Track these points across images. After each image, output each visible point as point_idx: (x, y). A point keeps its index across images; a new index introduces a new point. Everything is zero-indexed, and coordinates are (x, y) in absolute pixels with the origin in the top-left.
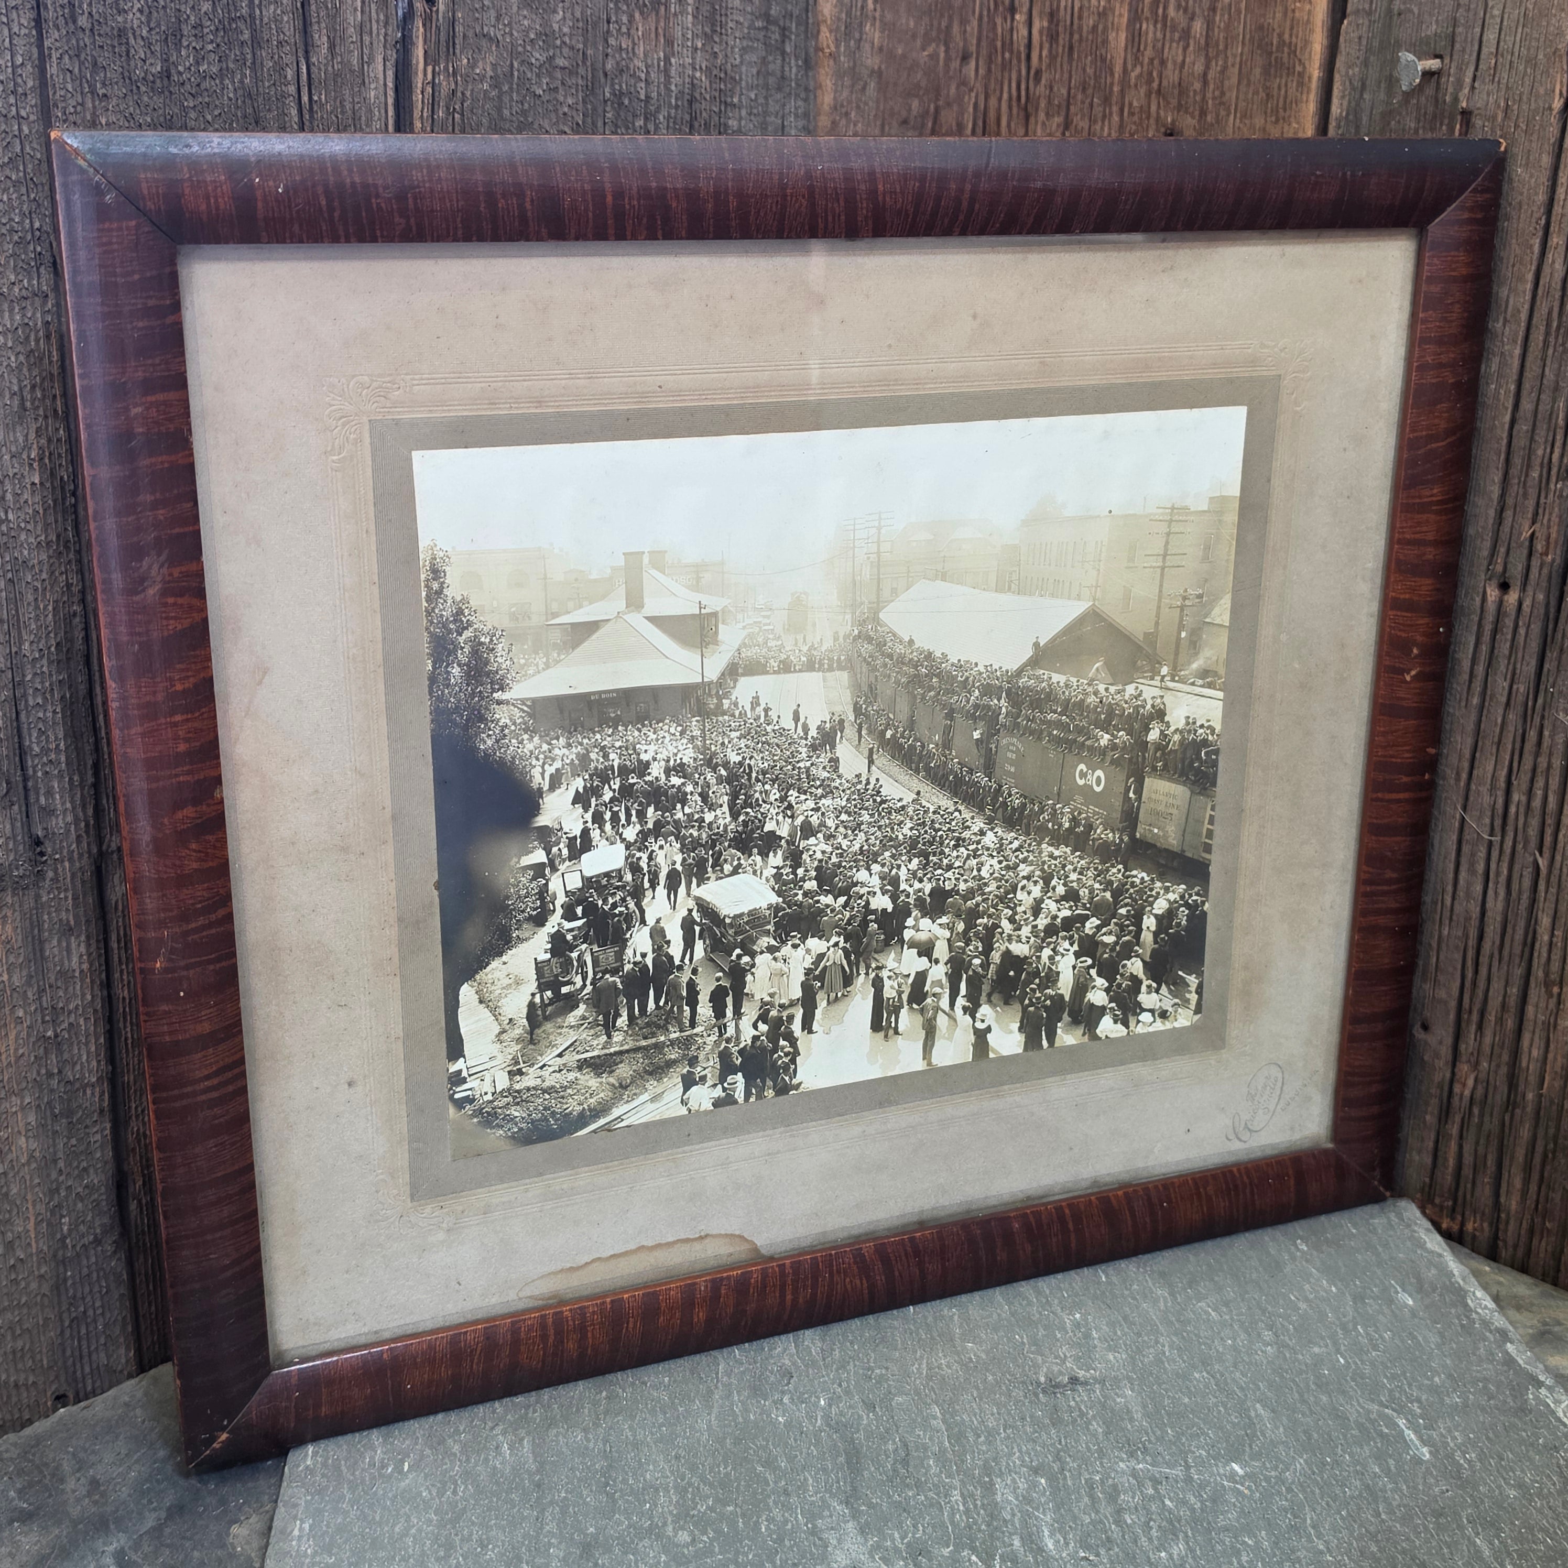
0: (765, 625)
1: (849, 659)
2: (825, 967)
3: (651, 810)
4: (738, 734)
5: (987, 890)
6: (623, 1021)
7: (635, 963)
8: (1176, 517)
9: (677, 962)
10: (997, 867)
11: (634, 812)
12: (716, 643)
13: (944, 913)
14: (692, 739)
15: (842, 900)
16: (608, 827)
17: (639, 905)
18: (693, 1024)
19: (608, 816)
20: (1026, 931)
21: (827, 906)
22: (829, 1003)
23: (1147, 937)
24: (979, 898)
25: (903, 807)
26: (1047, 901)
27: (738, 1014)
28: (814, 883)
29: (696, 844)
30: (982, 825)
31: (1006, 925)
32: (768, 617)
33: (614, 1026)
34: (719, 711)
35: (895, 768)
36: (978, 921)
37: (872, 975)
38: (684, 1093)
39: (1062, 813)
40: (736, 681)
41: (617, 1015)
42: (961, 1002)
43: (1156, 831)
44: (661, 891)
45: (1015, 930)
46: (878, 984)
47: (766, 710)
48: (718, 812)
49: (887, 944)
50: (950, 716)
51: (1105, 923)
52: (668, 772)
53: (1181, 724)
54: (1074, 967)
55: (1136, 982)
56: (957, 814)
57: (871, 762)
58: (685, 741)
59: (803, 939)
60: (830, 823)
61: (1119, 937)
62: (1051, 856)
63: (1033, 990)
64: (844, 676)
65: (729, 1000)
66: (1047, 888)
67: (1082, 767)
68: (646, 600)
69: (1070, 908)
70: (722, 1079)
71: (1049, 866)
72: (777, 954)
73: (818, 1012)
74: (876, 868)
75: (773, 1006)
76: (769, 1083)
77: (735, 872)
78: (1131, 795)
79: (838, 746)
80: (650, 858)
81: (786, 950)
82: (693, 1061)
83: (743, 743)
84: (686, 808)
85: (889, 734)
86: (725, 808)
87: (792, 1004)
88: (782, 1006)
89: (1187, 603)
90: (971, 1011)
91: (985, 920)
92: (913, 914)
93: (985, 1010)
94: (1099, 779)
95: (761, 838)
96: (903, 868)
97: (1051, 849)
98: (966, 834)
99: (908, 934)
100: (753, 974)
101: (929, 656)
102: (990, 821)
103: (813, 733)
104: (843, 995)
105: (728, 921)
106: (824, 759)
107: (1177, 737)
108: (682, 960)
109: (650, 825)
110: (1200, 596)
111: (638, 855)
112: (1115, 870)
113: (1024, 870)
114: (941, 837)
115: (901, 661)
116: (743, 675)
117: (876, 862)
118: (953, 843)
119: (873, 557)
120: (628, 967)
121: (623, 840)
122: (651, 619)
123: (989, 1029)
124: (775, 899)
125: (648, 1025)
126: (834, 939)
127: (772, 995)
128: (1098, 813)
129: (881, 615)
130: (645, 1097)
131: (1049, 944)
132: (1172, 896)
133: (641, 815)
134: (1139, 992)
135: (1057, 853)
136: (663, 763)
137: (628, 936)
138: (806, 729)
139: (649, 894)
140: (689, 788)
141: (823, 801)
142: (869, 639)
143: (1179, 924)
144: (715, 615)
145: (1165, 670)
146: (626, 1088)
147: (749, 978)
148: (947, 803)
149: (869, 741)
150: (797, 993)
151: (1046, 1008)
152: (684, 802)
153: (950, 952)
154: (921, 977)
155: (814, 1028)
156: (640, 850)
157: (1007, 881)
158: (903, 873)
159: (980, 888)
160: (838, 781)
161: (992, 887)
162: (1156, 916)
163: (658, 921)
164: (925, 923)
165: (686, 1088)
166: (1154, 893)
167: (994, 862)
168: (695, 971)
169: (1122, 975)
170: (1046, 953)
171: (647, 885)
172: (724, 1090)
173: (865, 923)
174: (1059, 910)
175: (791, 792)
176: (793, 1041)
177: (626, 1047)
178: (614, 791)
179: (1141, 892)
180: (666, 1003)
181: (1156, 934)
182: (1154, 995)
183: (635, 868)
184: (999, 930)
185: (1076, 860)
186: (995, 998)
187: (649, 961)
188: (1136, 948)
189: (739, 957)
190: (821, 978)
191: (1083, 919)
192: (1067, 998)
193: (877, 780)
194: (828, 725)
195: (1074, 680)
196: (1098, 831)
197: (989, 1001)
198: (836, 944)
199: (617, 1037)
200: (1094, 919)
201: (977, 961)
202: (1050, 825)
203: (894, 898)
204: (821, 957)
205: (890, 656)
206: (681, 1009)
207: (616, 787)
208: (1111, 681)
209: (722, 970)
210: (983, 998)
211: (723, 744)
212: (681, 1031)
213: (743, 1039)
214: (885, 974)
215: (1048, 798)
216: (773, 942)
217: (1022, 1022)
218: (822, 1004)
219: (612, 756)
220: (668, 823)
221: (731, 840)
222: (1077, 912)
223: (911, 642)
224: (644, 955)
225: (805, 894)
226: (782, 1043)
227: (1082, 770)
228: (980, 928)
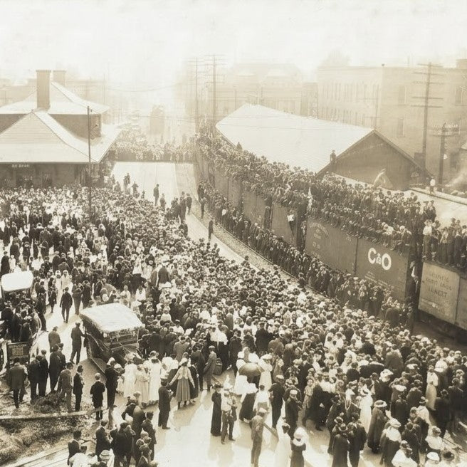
0: (134, 126)
1: (195, 155)
2: (177, 381)
3: (51, 250)
4: (114, 202)
5: (302, 337)
6: (27, 397)
7: (39, 358)
8: (432, 72)
9: (68, 361)
10: (308, 319)
11: (39, 249)
12: (99, 135)
13: (266, 350)
14: (81, 202)
15: (189, 331)
16: (21, 257)
17: (41, 316)
18: (78, 408)
19: (21, 250)
20: (332, 373)
21: (179, 334)
22: (179, 408)
23: (432, 390)
24: (296, 344)
25: (236, 268)
26: (348, 351)
27: (111, 405)
28: (169, 315)
29: (84, 278)
30: (296, 287)
31: (316, 366)
32: (135, 121)
33: (21, 400)
34: (100, 183)
35: (229, 238)
36: (295, 361)
37: (213, 391)
38: (71, 456)
40: (113, 164)
41: (24, 393)
42: (281, 422)
43: (434, 305)
44: (58, 308)
45: (324, 371)
46: (217, 399)
47: (135, 186)
48: (100, 255)
49: (224, 369)
50: (269, 202)
51: (397, 374)
52: (64, 224)
53: (448, 224)
54: (372, 407)
55: (424, 426)
56: (276, 276)
57: (211, 231)
58: (76, 203)
59: (160, 358)
60: (181, 272)
61: (409, 386)
62: (350, 316)
63: (339, 421)
64: (190, 166)
65: (105, 394)
66: (349, 341)
67: (372, 250)
68: (52, 104)
69: (368, 359)
70: (98, 452)
71: (350, 324)
72: (141, 366)
73: (171, 414)
74: (215, 310)
75: (137, 404)
76: (132, 460)
77: (111, 301)
78: (413, 275)
79: (187, 217)
80: (50, 284)
81: (148, 363)
82: (78, 435)
83: (118, 209)
84: (77, 251)
85: (224, 212)
86: (105, 254)
87: (152, 404)
88: (145, 406)
89: (446, 134)
90: (290, 431)
91: (301, 361)
92: (244, 349)
93: (300, 431)
94: (386, 260)
95: (131, 278)
96: (236, 313)
97: (350, 311)
98: (284, 292)
99: (240, 364)
100: (123, 379)
101: (252, 158)
102: (302, 284)
103: (168, 205)
104: (190, 403)
105: (105, 335)
106: (176, 225)
107: (446, 234)
108: (72, 360)
109: (51, 261)
110: (456, 130)
111: (42, 280)
112: (401, 333)
113: (331, 325)
115: (232, 160)
116: (119, 160)
117: (215, 305)
119: (211, 86)
120: (32, 360)
121: (31, 269)
122: (54, 116)
123: (304, 447)
124: (140, 324)
125: (46, 403)
126: (184, 360)
127: (137, 395)
128: (388, 287)
129: (217, 126)
130: (42, 454)
131: (352, 385)
132: (451, 359)
133: (45, 253)
134: (426, 434)
135: (354, 314)
136: (61, 218)
137: (33, 337)
138: (163, 202)
139: (49, 310)
140: (79, 237)
141: (175, 257)
142: (209, 143)
143: (456, 383)
144: (99, 116)
145: (433, 182)
146: (28, 446)
147: (120, 380)
148: (270, 268)
149: (209, 217)
150: (155, 397)
151: (350, 437)
152: (75, 247)
153: (273, 381)
154: (250, 399)
155: (168, 425)
156: (43, 277)
157: (317, 332)
158: (235, 316)
159: (296, 334)
160: (187, 242)
161: (306, 335)
162: (437, 373)
163: (55, 329)
164: (253, 357)
165: (72, 454)
166: (435, 355)
167: (307, 316)
168: (80, 369)
169: (412, 419)
170: (349, 393)
171: (47, 303)
172: (99, 459)
173: (207, 351)
174: (359, 360)
175: (152, 247)
176: (152, 433)
177: (29, 416)
178: (26, 233)
179: (424, 353)
180: (59, 389)
181: (438, 388)
182: (439, 439)
183: (40, 290)
184: (312, 369)
185: (371, 322)
186: (309, 422)
187: (48, 357)
188: (423, 398)
189: (113, 363)
190: (174, 387)
191: (379, 369)
192: (367, 431)
193: (216, 246)
194: (179, 202)
195: (363, 184)
196: (388, 301)
197: (304, 425)
198: (185, 364)
199: (23, 408)
200: (387, 370)
201: (294, 392)
202: (349, 292)
203: (229, 335)
204: (174, 372)
205: (224, 155)
206: (69, 394)
207: (28, 230)
208: (391, 186)
209: (100, 371)
210: (299, 421)
211: (103, 207)
212: (69, 412)
213: (114, 425)
214: (222, 392)
215: (347, 272)
216: (139, 357)
217: (330, 445)
218: (174, 407)
219: (26, 208)
220: (64, 260)
221: (108, 278)
222: (373, 363)
223: (239, 147)
224: (44, 353)
225: (162, 323)
226: (143, 432)
227: (372, 253)
228: (297, 367)
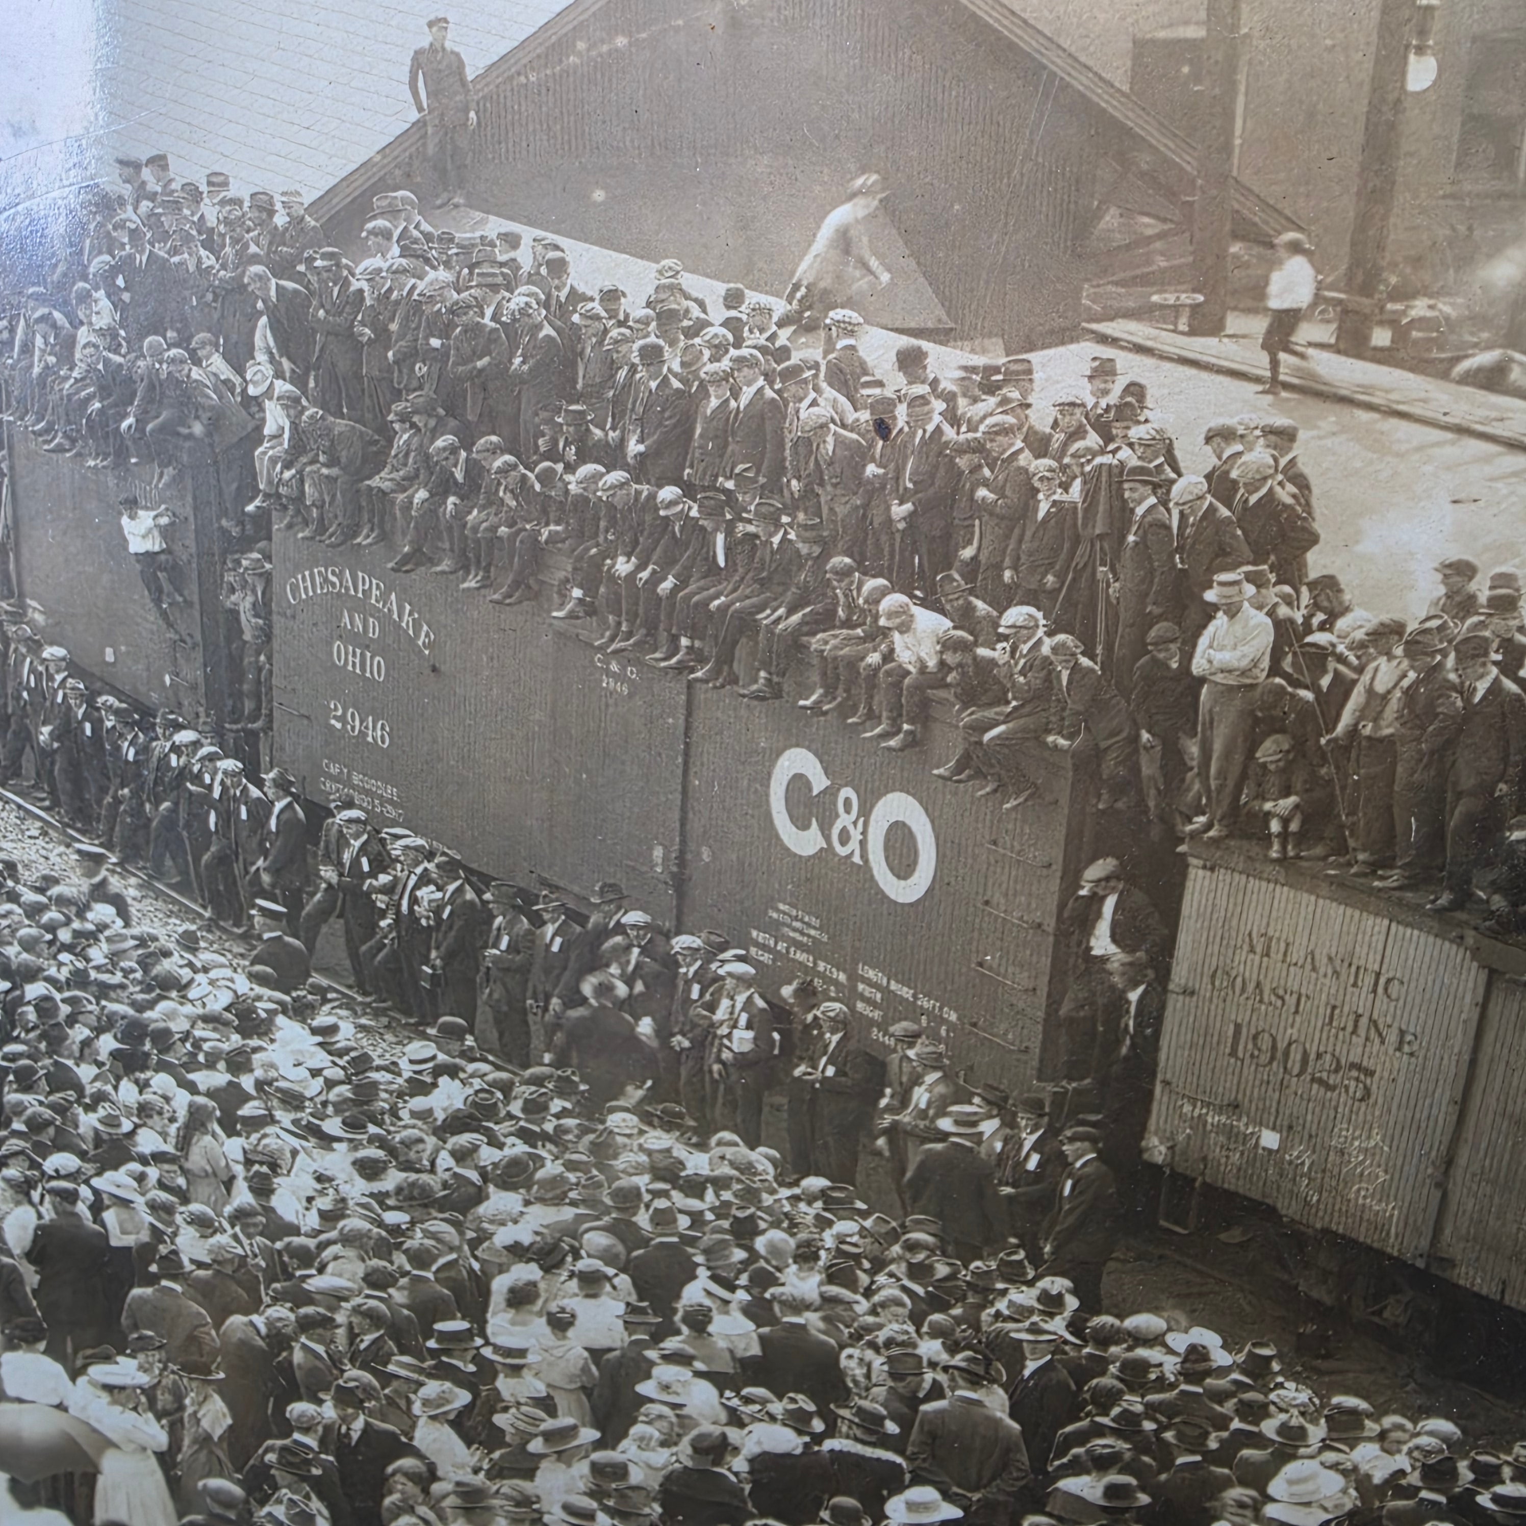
20: (561, 1482)
30: (243, 985)
36: (298, 1408)
39: (709, 981)
43: (1270, 1139)
56: (103, 912)
67: (799, 764)
71: (663, 1219)
91: (329, 1411)
94: (901, 835)
114: (44, 1006)
118: (107, 1043)
128: (912, 1011)
157: (421, 1258)
166: (1269, 1427)
174: (736, 1419)
185: (808, 1212)
196: (921, 1096)
200: (926, 1493)
227: (799, 782)
228: (311, 1441)
